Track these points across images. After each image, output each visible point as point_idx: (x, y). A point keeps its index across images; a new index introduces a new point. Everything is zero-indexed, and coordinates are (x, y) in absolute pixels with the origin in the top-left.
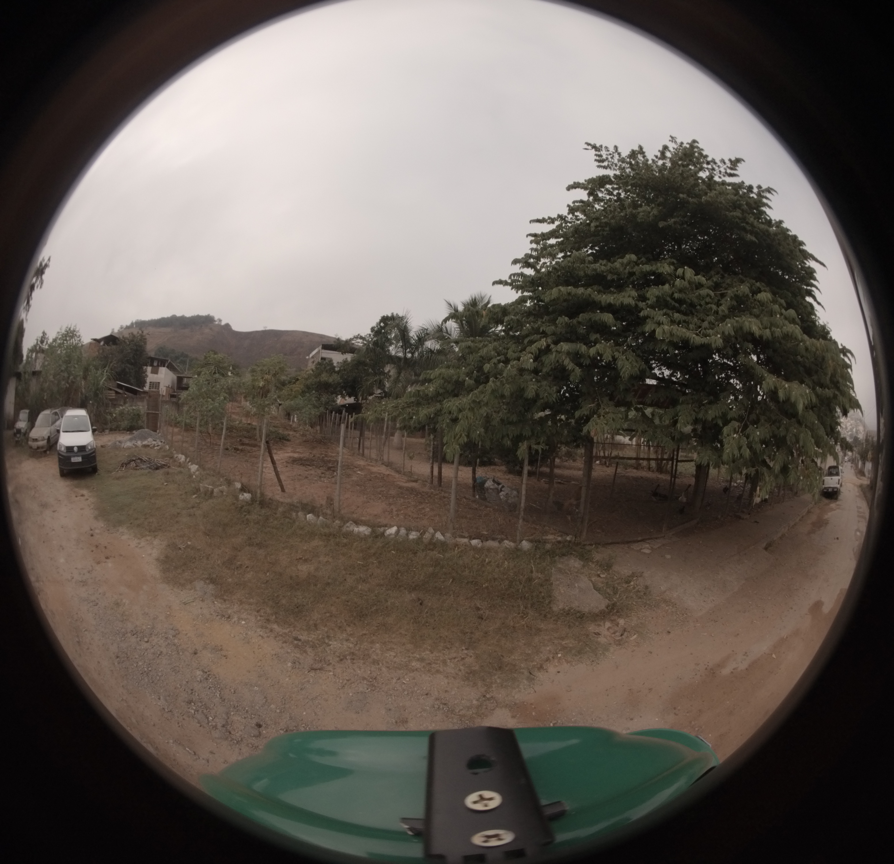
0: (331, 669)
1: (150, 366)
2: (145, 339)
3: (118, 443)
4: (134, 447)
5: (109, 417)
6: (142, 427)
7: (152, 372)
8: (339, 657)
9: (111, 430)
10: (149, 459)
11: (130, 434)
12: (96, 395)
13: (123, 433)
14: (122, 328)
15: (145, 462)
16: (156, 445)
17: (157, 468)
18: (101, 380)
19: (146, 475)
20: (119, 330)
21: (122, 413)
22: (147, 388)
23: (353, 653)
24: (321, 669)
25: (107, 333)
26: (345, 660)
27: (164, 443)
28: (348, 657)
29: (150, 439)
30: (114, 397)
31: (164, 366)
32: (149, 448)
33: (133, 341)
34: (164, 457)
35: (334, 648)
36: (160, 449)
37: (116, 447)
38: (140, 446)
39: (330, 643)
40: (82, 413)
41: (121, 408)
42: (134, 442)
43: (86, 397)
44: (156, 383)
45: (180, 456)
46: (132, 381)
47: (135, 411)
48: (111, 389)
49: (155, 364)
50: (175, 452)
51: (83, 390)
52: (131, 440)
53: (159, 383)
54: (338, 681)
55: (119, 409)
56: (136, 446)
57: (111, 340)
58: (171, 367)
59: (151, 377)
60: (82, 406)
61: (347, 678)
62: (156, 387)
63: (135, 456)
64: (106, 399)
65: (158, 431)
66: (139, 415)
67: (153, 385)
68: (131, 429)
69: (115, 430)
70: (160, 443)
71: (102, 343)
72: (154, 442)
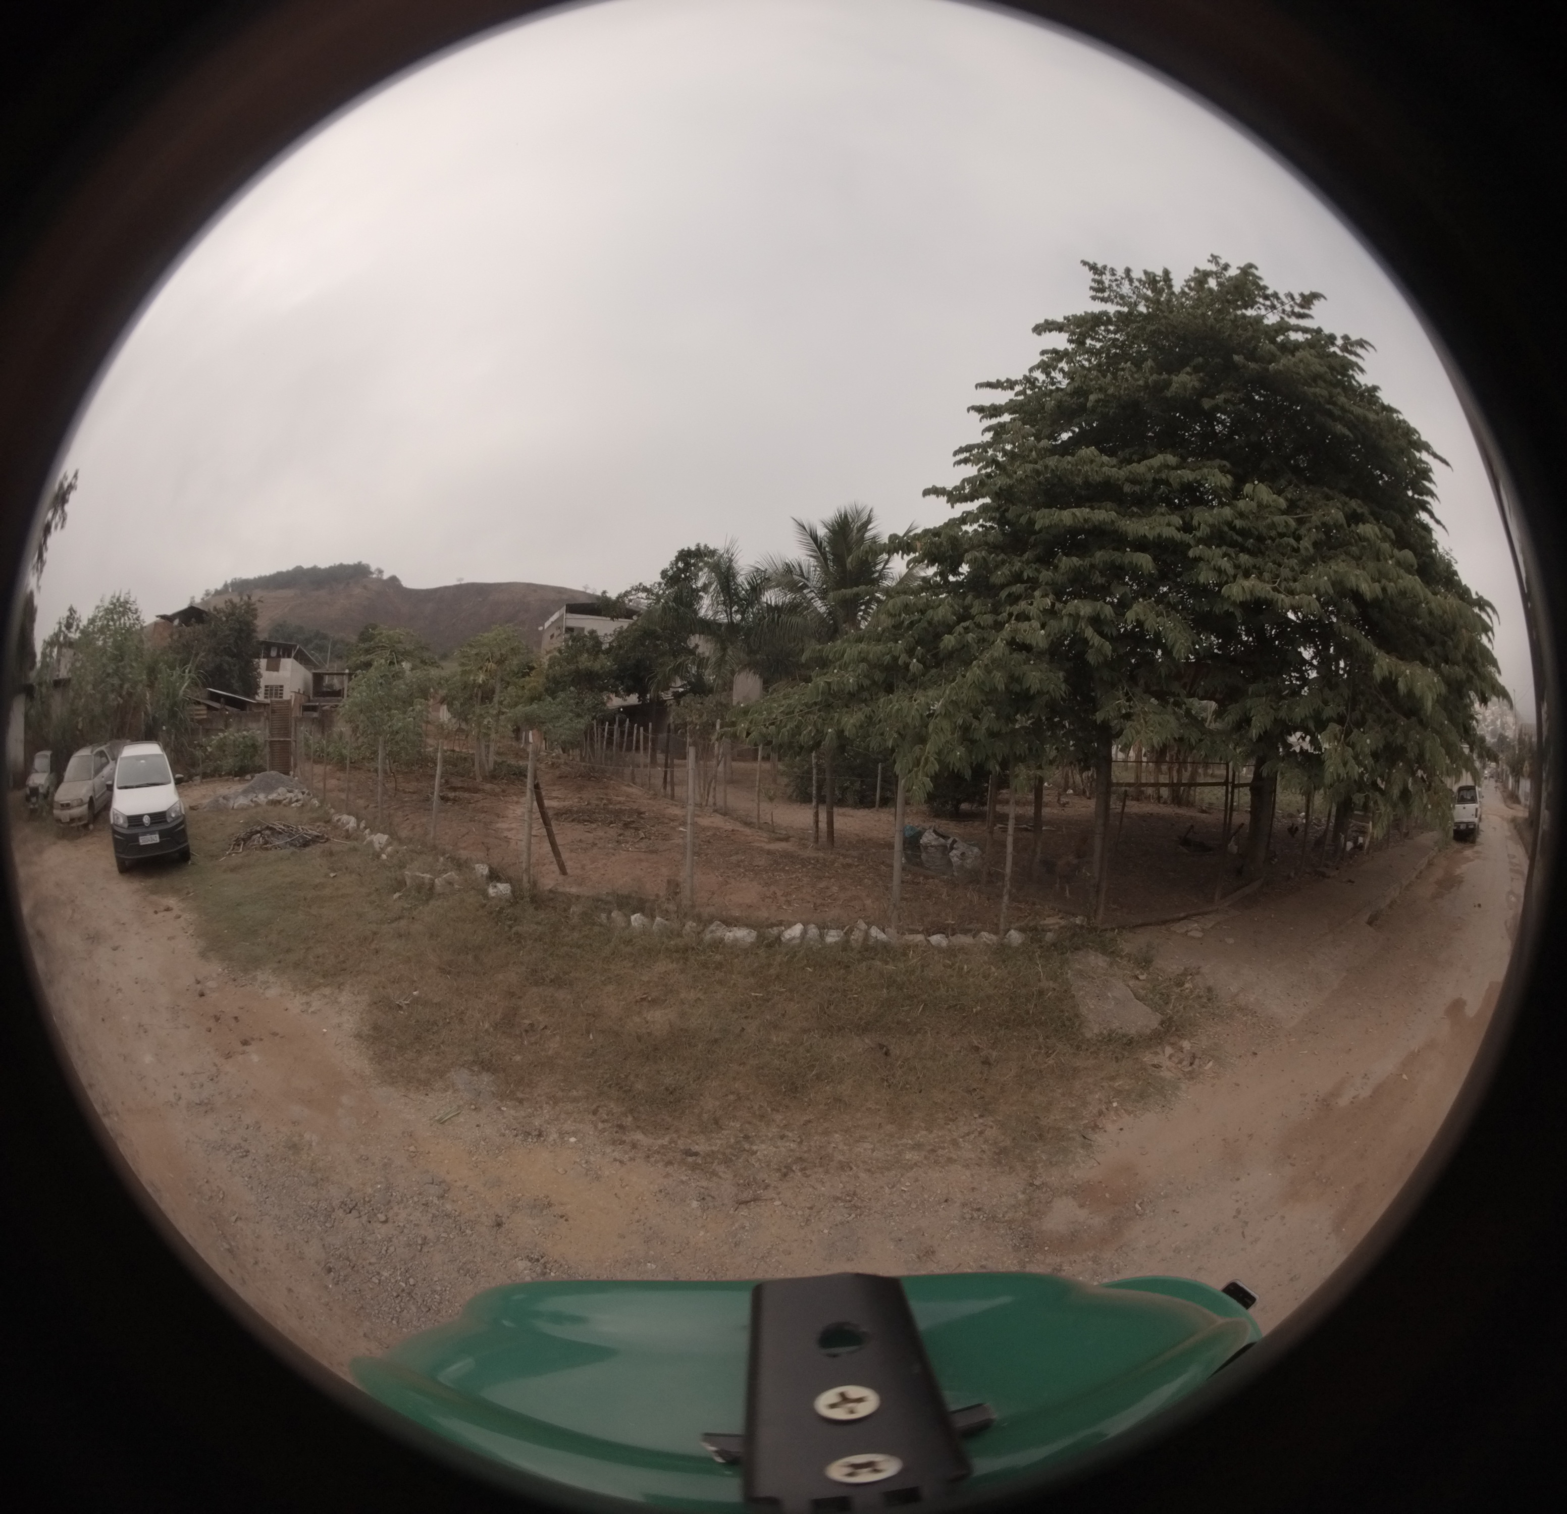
0: (774, 1195)
1: (264, 657)
2: (255, 610)
3: (221, 800)
4: (253, 805)
5: (199, 753)
6: (261, 769)
7: (269, 668)
8: (779, 1170)
9: (205, 776)
10: (288, 827)
11: (239, 781)
12: (173, 714)
13: (227, 780)
14: (207, 594)
15: (280, 833)
16: (294, 799)
17: (306, 844)
18: (180, 687)
19: (289, 859)
20: (203, 599)
21: (222, 746)
22: (261, 697)
23: (801, 1159)
24: (756, 1199)
25: (183, 605)
26: (792, 1175)
27: (309, 794)
28: (794, 1168)
29: (281, 790)
30: (205, 717)
31: (289, 657)
32: (281, 806)
33: (233, 614)
34: (313, 821)
35: (765, 1156)
36: (303, 805)
37: (219, 808)
38: (264, 803)
39: (755, 1148)
40: (153, 749)
41: (221, 735)
42: (252, 796)
43: (154, 718)
44: (277, 686)
45: (345, 818)
46: (236, 685)
47: (246, 739)
48: (199, 703)
49: (273, 653)
50: (332, 811)
51: (149, 707)
52: (245, 792)
53: (282, 686)
54: (794, 1213)
55: (217, 738)
56: (257, 805)
57: (192, 615)
58: (302, 658)
59: (267, 678)
60: (149, 736)
61: (808, 1205)
62: (276, 694)
63: (258, 823)
64: (192, 720)
65: (292, 773)
66: (254, 746)
67: (271, 690)
68: (240, 772)
69: (213, 776)
70: (300, 796)
71: (176, 622)
72: (289, 795)
